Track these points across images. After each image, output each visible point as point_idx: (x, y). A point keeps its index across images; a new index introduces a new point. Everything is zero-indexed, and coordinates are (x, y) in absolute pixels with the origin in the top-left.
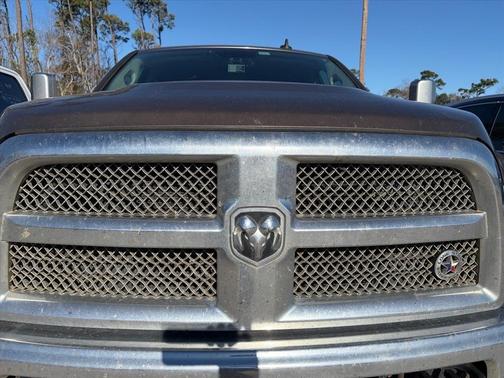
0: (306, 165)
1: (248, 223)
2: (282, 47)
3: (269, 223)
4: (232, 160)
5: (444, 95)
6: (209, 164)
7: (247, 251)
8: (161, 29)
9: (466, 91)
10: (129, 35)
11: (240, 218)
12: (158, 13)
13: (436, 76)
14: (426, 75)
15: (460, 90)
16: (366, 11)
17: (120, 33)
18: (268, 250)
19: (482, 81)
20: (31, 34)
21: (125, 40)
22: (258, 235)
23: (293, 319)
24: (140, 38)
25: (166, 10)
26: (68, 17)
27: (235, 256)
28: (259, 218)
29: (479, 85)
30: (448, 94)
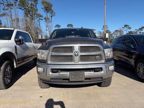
0: (81, 47)
1: (75, 53)
2: (81, 28)
3: (78, 53)
4: (74, 46)
5: (131, 31)
6: (71, 47)
7: (75, 55)
8: (52, 16)
9: (137, 30)
10: (43, 18)
11: (75, 52)
12: (51, 12)
13: (129, 26)
14: (126, 26)
15: (136, 30)
16: (105, 12)
17: (40, 18)
18: (77, 55)
19: (142, 27)
20: (18, 19)
21: (42, 20)
22: (76, 54)
23: (80, 63)
24: (46, 19)
25: (53, 11)
26: (27, 14)
27: (74, 56)
28: (77, 52)
29: (141, 28)
30: (132, 31)
